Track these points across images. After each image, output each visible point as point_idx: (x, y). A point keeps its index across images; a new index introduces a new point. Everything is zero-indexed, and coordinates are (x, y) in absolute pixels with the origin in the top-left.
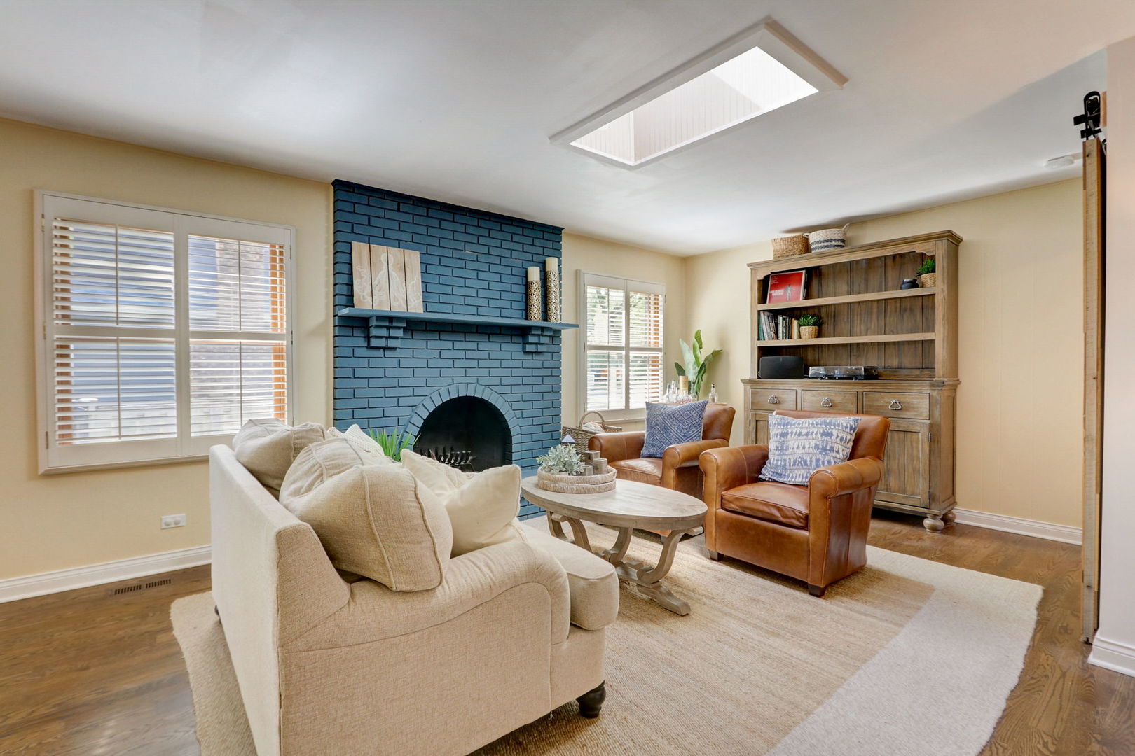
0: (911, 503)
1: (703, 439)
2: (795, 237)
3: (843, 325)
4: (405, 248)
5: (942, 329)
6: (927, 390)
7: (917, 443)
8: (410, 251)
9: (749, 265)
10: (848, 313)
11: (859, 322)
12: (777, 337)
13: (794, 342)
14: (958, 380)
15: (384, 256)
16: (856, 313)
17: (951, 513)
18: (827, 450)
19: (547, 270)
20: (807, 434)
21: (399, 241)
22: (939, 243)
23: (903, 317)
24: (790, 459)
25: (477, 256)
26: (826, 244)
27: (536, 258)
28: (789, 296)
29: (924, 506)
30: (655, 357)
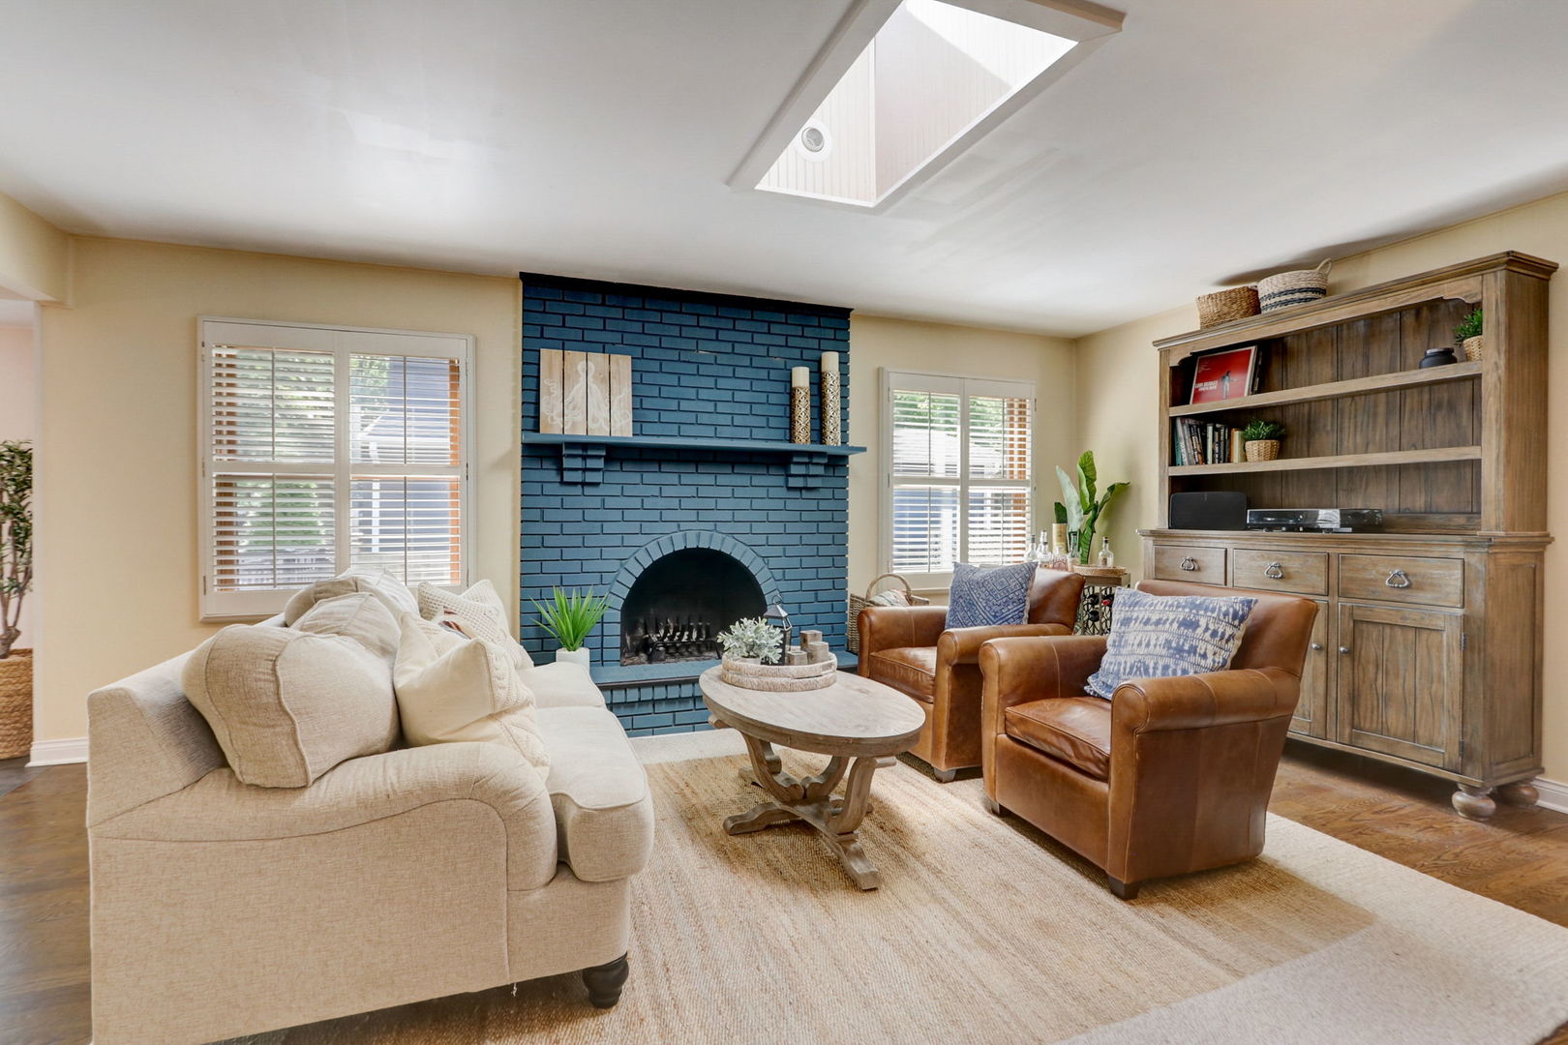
0: (1426, 759)
1: (1029, 623)
2: (1234, 291)
3: (1326, 439)
4: (610, 353)
5: (1494, 442)
6: (1458, 552)
7: (1439, 649)
8: (619, 356)
9: (1156, 343)
10: (1333, 415)
11: (1352, 429)
12: (1205, 461)
13: (1235, 467)
14: (1548, 536)
15: (581, 366)
16: (1347, 415)
17: (1530, 787)
18: (1184, 651)
19: (823, 371)
20: (1158, 623)
21: (604, 344)
22: (1490, 278)
23: (1434, 420)
24: (1126, 663)
25: (716, 357)
26: (1283, 298)
27: (807, 354)
28: (1231, 392)
29: (1450, 768)
30: (1020, 495)
